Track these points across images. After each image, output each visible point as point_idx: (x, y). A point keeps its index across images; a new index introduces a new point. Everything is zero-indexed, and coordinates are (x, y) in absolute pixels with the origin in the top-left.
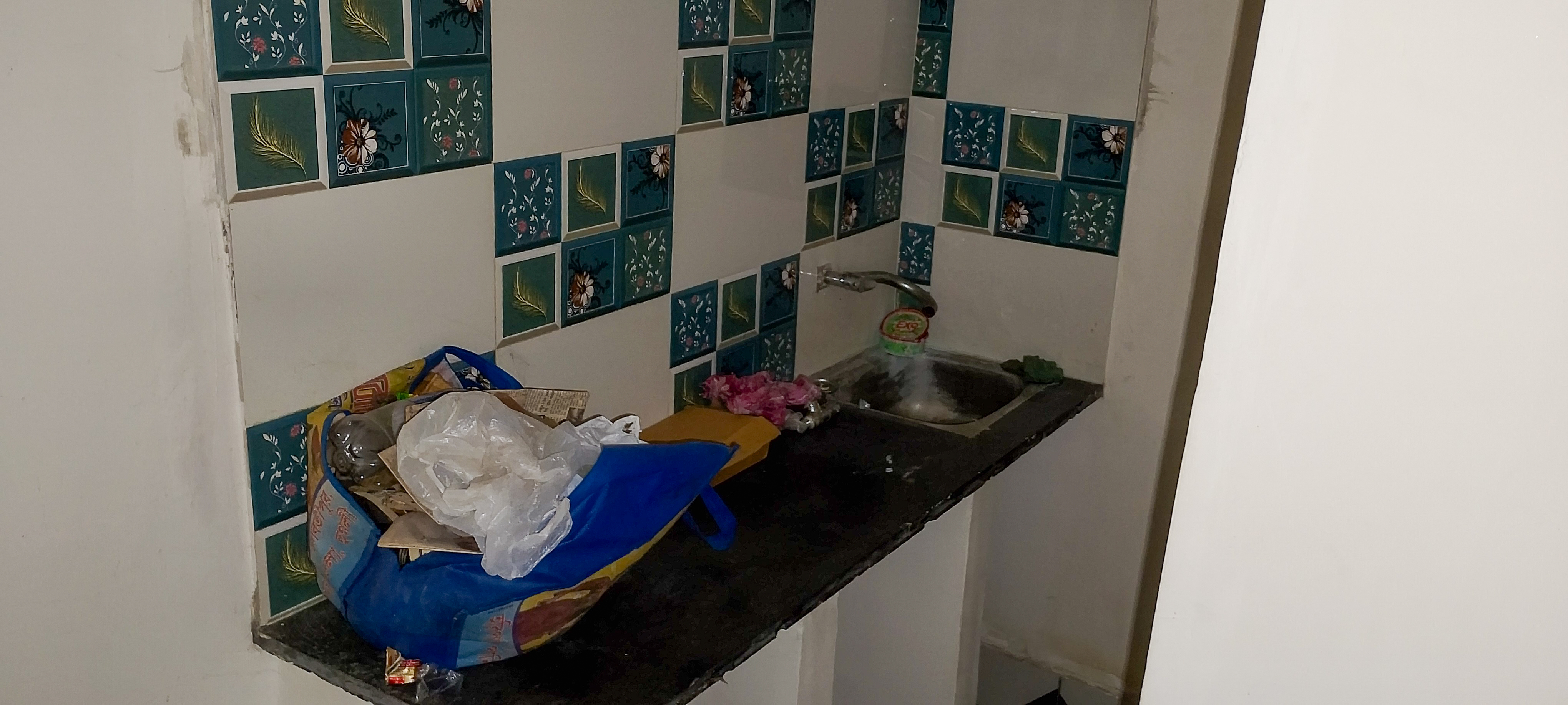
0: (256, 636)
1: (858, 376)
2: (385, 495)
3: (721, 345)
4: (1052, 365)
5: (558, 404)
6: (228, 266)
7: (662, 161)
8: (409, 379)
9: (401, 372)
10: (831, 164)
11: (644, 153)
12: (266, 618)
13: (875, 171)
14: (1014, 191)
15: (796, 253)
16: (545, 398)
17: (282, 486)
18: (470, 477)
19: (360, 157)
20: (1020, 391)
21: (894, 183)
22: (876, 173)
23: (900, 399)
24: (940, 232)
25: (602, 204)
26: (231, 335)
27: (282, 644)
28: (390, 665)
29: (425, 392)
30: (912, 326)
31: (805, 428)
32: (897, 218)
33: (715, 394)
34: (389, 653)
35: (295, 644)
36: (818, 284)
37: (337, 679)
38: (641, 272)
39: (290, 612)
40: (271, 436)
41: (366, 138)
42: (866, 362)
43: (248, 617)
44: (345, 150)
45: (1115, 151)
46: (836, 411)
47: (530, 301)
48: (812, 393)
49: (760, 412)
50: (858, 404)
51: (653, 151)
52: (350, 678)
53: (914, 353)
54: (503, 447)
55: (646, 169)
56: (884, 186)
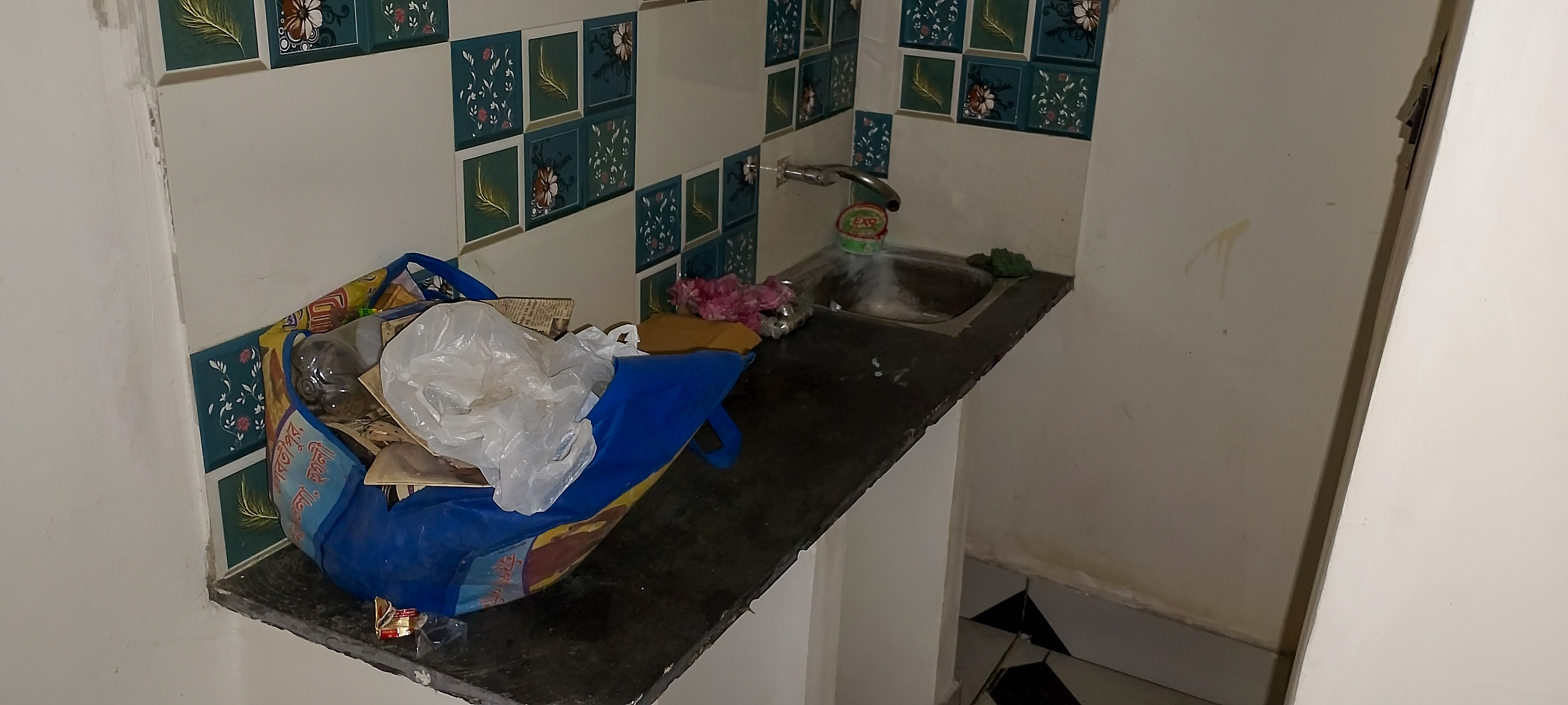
0: (212, 592)
1: (819, 277)
2: (359, 424)
3: (686, 247)
4: (1020, 258)
5: (541, 315)
6: (159, 163)
7: (624, 41)
8: (370, 292)
9: (361, 284)
10: (789, 47)
11: (606, 32)
12: (223, 571)
13: (831, 54)
14: (978, 74)
15: (756, 145)
16: (527, 309)
17: (233, 421)
18: (467, 401)
19: (304, 32)
20: (988, 288)
21: (848, 69)
22: (832, 57)
23: (859, 300)
24: (897, 121)
25: (564, 89)
26: (167, 245)
27: (245, 599)
28: (380, 616)
29: (387, 306)
30: (870, 223)
31: (780, 334)
32: (852, 107)
33: (684, 300)
34: (377, 603)
35: (261, 598)
36: (778, 179)
37: (318, 636)
38: (605, 166)
39: (250, 562)
40: (218, 362)
41: (309, 9)
42: (827, 262)
43: (202, 570)
44: (287, 22)
45: (1088, 28)
46: (809, 314)
47: (492, 200)
48: (786, 295)
49: (735, 317)
50: (828, 305)
51: (615, 30)
52: (335, 635)
53: (874, 251)
54: (507, 364)
55: (609, 51)
56: (839, 71)
